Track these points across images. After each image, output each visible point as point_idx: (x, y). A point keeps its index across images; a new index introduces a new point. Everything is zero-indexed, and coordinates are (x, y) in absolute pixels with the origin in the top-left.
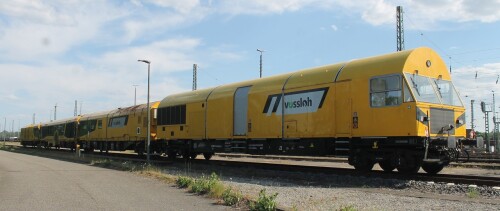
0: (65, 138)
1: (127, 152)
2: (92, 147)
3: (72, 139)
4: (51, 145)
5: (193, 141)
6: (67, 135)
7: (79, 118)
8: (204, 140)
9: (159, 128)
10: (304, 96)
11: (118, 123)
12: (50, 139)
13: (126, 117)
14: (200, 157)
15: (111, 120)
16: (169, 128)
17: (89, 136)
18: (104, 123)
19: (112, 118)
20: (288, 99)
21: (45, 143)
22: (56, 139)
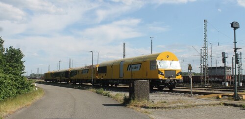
0: (64, 78)
1: (89, 84)
2: (76, 82)
3: (67, 78)
4: (59, 81)
5: (109, 80)
6: (65, 77)
7: (70, 69)
8: (112, 79)
9: (99, 74)
10: (136, 65)
11: (85, 72)
12: (58, 78)
13: (88, 70)
14: (110, 85)
15: (82, 71)
16: (102, 75)
17: (74, 77)
18: (80, 72)
19: (83, 70)
20: (133, 66)
21: (56, 80)
22: (61, 78)
